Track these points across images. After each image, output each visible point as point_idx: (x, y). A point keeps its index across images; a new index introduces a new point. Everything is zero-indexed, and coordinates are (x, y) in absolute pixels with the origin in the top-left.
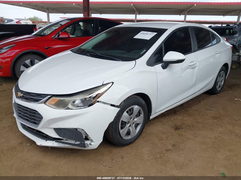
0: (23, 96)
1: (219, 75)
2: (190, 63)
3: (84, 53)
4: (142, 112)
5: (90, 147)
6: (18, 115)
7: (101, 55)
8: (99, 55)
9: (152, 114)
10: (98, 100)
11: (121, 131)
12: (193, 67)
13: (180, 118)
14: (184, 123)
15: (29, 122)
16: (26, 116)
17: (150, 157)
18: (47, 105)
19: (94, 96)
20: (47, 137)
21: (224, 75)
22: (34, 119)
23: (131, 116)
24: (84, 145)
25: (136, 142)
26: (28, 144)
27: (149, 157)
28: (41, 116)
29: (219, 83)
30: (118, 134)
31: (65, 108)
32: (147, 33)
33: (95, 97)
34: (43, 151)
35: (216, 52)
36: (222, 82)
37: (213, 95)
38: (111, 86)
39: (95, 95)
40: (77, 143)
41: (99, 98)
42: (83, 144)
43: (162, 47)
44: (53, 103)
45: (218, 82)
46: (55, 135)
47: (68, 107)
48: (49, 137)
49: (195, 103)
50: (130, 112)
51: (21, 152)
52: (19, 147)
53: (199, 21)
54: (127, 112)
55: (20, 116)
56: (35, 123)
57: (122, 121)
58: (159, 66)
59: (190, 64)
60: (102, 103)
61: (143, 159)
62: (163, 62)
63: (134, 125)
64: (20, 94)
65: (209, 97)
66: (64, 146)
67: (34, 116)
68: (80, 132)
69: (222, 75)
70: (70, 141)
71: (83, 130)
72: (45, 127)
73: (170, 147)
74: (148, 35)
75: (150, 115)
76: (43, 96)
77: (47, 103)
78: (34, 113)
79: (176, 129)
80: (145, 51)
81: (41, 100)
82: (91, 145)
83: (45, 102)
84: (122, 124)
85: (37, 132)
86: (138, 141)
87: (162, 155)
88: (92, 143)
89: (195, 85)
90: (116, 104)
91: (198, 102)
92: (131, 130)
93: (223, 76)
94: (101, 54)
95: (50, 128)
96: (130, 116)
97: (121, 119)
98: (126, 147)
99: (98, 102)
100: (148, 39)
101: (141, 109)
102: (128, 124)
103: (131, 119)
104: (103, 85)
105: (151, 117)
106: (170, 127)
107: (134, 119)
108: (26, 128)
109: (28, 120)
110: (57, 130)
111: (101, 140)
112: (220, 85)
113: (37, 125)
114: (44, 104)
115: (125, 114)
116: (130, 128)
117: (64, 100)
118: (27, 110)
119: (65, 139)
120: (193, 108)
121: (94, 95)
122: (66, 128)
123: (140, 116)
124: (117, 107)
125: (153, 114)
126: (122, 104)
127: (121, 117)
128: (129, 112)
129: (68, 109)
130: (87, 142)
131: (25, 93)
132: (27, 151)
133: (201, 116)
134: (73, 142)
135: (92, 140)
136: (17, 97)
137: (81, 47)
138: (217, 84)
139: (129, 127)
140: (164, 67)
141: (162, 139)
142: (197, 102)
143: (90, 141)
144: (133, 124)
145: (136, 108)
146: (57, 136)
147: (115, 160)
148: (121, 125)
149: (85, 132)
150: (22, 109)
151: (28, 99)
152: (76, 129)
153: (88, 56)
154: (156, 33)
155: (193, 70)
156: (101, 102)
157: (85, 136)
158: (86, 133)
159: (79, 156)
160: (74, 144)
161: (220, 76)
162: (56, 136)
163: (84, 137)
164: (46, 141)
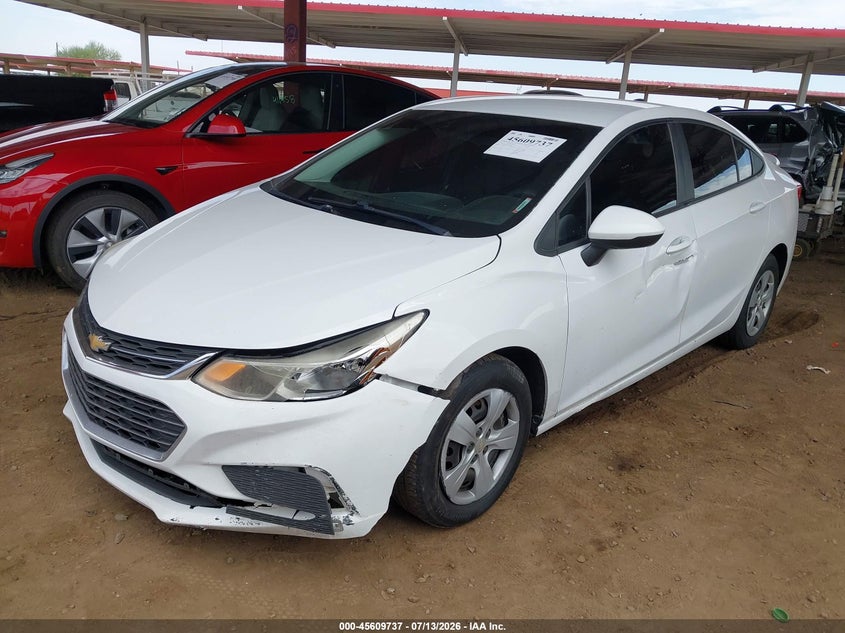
0: (110, 351)
1: (757, 284)
2: (672, 244)
3: (310, 199)
4: (516, 412)
5: (347, 533)
6: (89, 414)
7: (373, 209)
8: (367, 207)
9: (545, 418)
10: (377, 371)
11: (447, 476)
12: (679, 259)
13: (632, 428)
14: (644, 449)
15: (132, 440)
16: (121, 420)
17: (544, 566)
18: (202, 383)
19: (364, 357)
20: (192, 495)
21: (772, 284)
22: (149, 431)
23: (482, 424)
24: (327, 526)
25: (490, 512)
26: (120, 517)
27: (538, 564)
28: (180, 421)
29: (754, 312)
30: (437, 486)
31: (266, 398)
32: (531, 139)
33: (369, 360)
34: (173, 543)
35: (751, 206)
36: (764, 307)
37: (733, 352)
38: (421, 324)
39: (369, 355)
40: (303, 517)
41: (380, 363)
42: (324, 520)
43: (585, 190)
44: (223, 378)
45: (752, 309)
46: (226, 490)
47: (275, 394)
48: (202, 494)
49: (678, 379)
50: (479, 412)
51: (99, 542)
52: (88, 525)
53: (669, 84)
54: (469, 412)
55: (97, 419)
56: (153, 446)
57: (451, 441)
58: (574, 255)
59: (669, 250)
60: (391, 380)
61: (520, 571)
62: (588, 240)
63: (487, 454)
64: (97, 342)
65: (720, 358)
66: (257, 526)
67: (151, 420)
68: (314, 479)
69: (764, 286)
70: (276, 511)
71: (326, 473)
72: (192, 459)
73: (608, 533)
74: (535, 146)
75: (539, 421)
76: (185, 351)
77: (201, 378)
78: (154, 410)
79: (622, 467)
80: (528, 201)
81: (181, 365)
82: (349, 523)
83: (194, 376)
84: (450, 452)
85: (156, 477)
86: (496, 510)
87: (582, 559)
88: (354, 519)
89: (682, 316)
90: (437, 387)
91: (686, 374)
92: (478, 472)
93: (768, 286)
94: (376, 207)
95: (208, 464)
96: (476, 423)
97: (450, 436)
98: (460, 532)
99: (378, 377)
100: (538, 159)
101: (513, 400)
102: (469, 451)
103: (478, 434)
104: (394, 319)
105: (542, 428)
106: (600, 460)
107: (487, 435)
108: (115, 460)
109: (126, 434)
110: (233, 472)
111: (383, 508)
112: (759, 317)
113: (163, 454)
114: (188, 382)
115: (463, 417)
116: (475, 465)
117: (265, 368)
118: (123, 399)
119: (258, 503)
120: (671, 394)
121: (365, 352)
122: (266, 467)
123: (506, 423)
124: (440, 394)
125: (550, 418)
126: (456, 386)
127: (448, 430)
128: (476, 412)
129: (277, 399)
130: (338, 515)
131: (118, 339)
132: (117, 540)
133: (701, 423)
134: (287, 513)
135: (354, 508)
136: (89, 352)
137: (298, 173)
138: (750, 315)
139: (473, 461)
140: (591, 260)
141: (575, 504)
142: (683, 376)
143: (348, 510)
144: (484, 452)
145: (497, 397)
146: (234, 494)
147: (426, 576)
148: (448, 455)
149: (333, 479)
150: (107, 394)
151: (131, 361)
152: (302, 470)
153: (328, 211)
154: (562, 141)
155: (677, 267)
156: (387, 377)
157: (330, 494)
158: (336, 484)
159: (300, 558)
160: (292, 520)
161: (759, 288)
162: (231, 492)
163: (328, 497)
164: (192, 507)
